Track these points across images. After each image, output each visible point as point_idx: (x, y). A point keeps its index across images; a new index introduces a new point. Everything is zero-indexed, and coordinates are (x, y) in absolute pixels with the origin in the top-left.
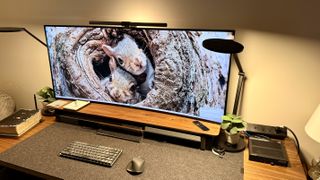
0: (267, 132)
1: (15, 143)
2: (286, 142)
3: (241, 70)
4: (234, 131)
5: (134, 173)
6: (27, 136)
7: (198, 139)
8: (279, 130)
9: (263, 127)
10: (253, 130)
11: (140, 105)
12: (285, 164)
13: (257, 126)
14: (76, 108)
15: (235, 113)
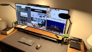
0: (76, 39)
1: (6, 36)
2: (81, 43)
4: (65, 39)
5: (37, 49)
6: (10, 35)
7: (56, 40)
8: (80, 39)
10: (72, 38)
14: (24, 28)
15: (67, 33)
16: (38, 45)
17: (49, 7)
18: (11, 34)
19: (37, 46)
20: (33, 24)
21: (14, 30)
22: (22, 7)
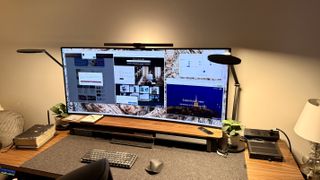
0: (262, 135)
2: (279, 143)
3: (237, 82)
4: (233, 133)
5: (151, 173)
7: (204, 142)
8: (272, 133)
9: (258, 131)
10: (250, 134)
11: (149, 116)
12: (280, 160)
13: (253, 131)
14: (93, 121)
15: (234, 118)
16: (153, 161)
17: (172, 45)
18: (49, 145)
19: (151, 163)
20: (122, 106)
21: (55, 135)
22: (83, 57)
